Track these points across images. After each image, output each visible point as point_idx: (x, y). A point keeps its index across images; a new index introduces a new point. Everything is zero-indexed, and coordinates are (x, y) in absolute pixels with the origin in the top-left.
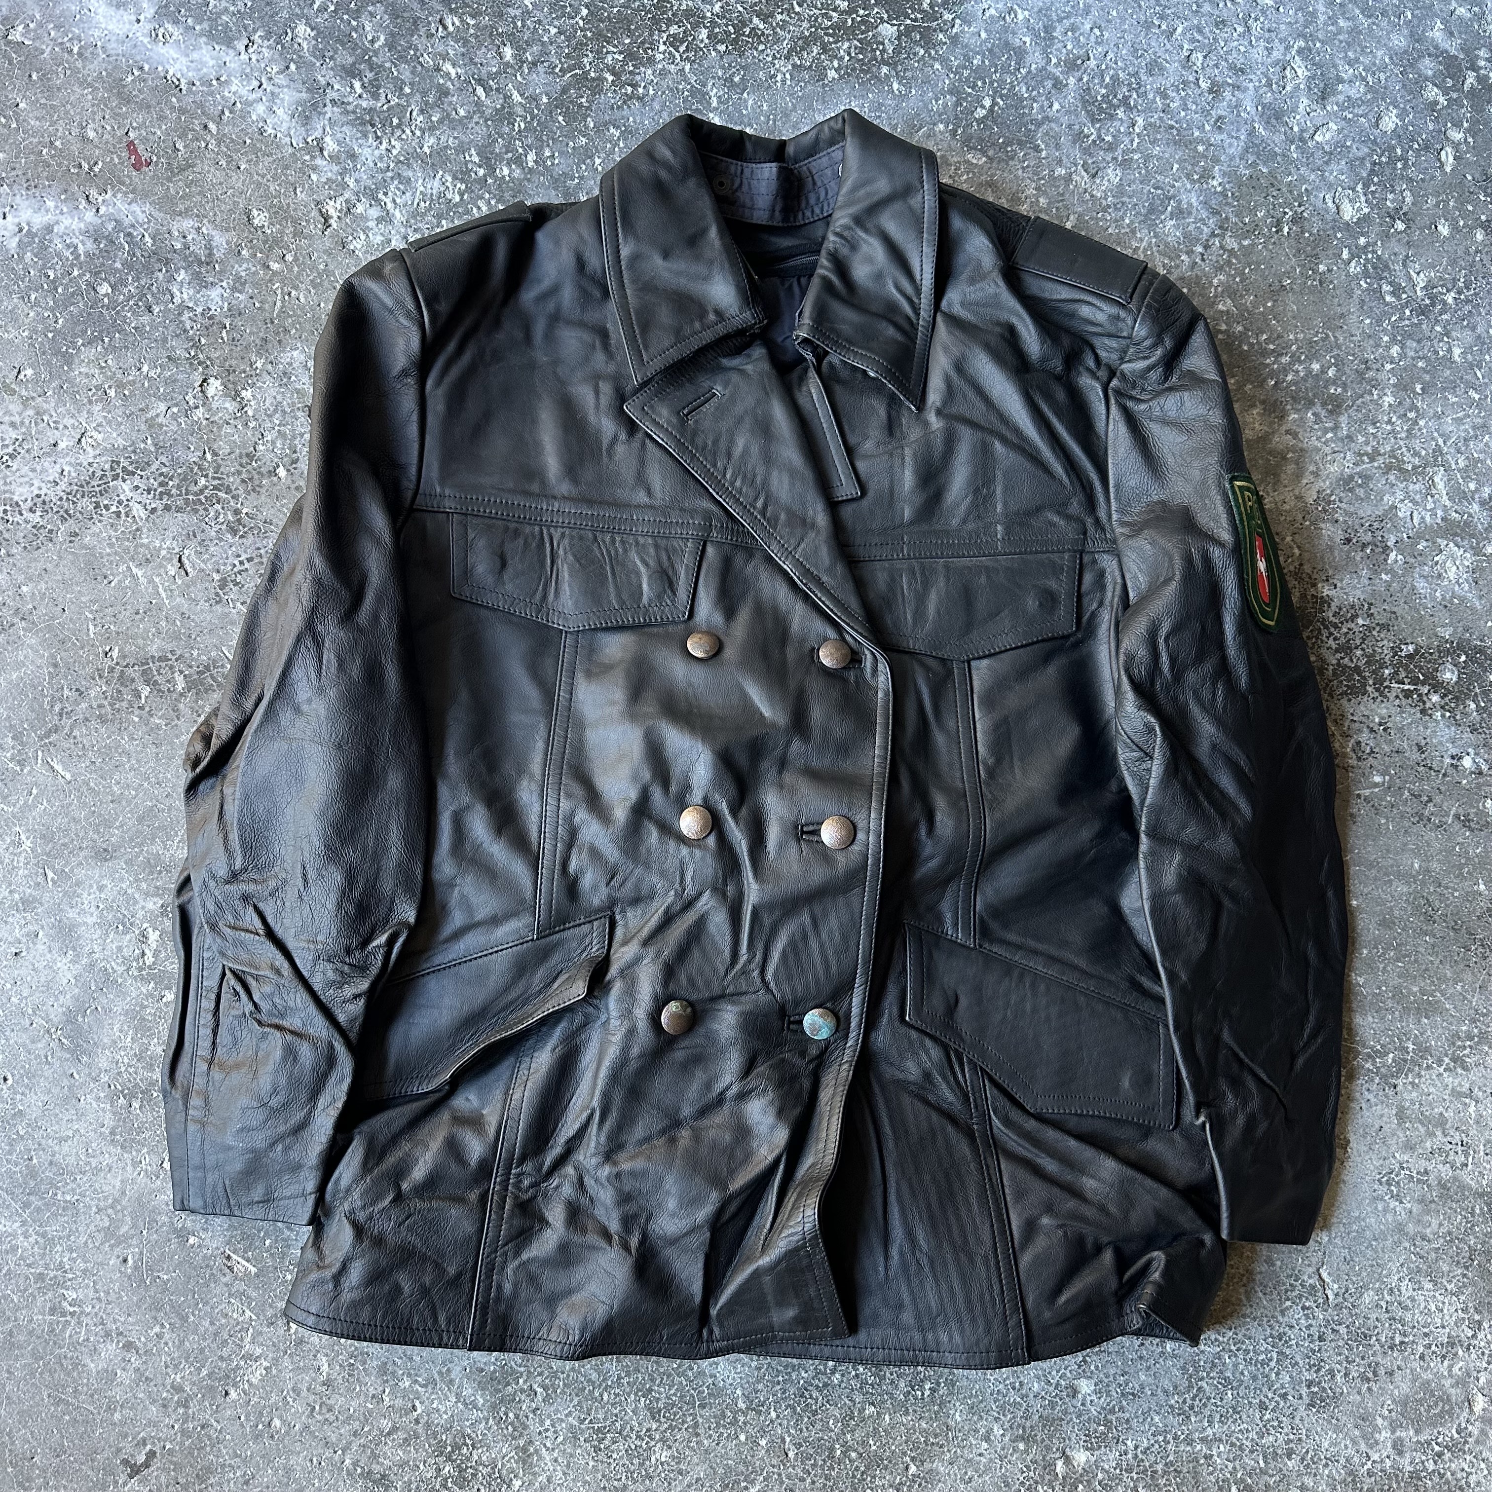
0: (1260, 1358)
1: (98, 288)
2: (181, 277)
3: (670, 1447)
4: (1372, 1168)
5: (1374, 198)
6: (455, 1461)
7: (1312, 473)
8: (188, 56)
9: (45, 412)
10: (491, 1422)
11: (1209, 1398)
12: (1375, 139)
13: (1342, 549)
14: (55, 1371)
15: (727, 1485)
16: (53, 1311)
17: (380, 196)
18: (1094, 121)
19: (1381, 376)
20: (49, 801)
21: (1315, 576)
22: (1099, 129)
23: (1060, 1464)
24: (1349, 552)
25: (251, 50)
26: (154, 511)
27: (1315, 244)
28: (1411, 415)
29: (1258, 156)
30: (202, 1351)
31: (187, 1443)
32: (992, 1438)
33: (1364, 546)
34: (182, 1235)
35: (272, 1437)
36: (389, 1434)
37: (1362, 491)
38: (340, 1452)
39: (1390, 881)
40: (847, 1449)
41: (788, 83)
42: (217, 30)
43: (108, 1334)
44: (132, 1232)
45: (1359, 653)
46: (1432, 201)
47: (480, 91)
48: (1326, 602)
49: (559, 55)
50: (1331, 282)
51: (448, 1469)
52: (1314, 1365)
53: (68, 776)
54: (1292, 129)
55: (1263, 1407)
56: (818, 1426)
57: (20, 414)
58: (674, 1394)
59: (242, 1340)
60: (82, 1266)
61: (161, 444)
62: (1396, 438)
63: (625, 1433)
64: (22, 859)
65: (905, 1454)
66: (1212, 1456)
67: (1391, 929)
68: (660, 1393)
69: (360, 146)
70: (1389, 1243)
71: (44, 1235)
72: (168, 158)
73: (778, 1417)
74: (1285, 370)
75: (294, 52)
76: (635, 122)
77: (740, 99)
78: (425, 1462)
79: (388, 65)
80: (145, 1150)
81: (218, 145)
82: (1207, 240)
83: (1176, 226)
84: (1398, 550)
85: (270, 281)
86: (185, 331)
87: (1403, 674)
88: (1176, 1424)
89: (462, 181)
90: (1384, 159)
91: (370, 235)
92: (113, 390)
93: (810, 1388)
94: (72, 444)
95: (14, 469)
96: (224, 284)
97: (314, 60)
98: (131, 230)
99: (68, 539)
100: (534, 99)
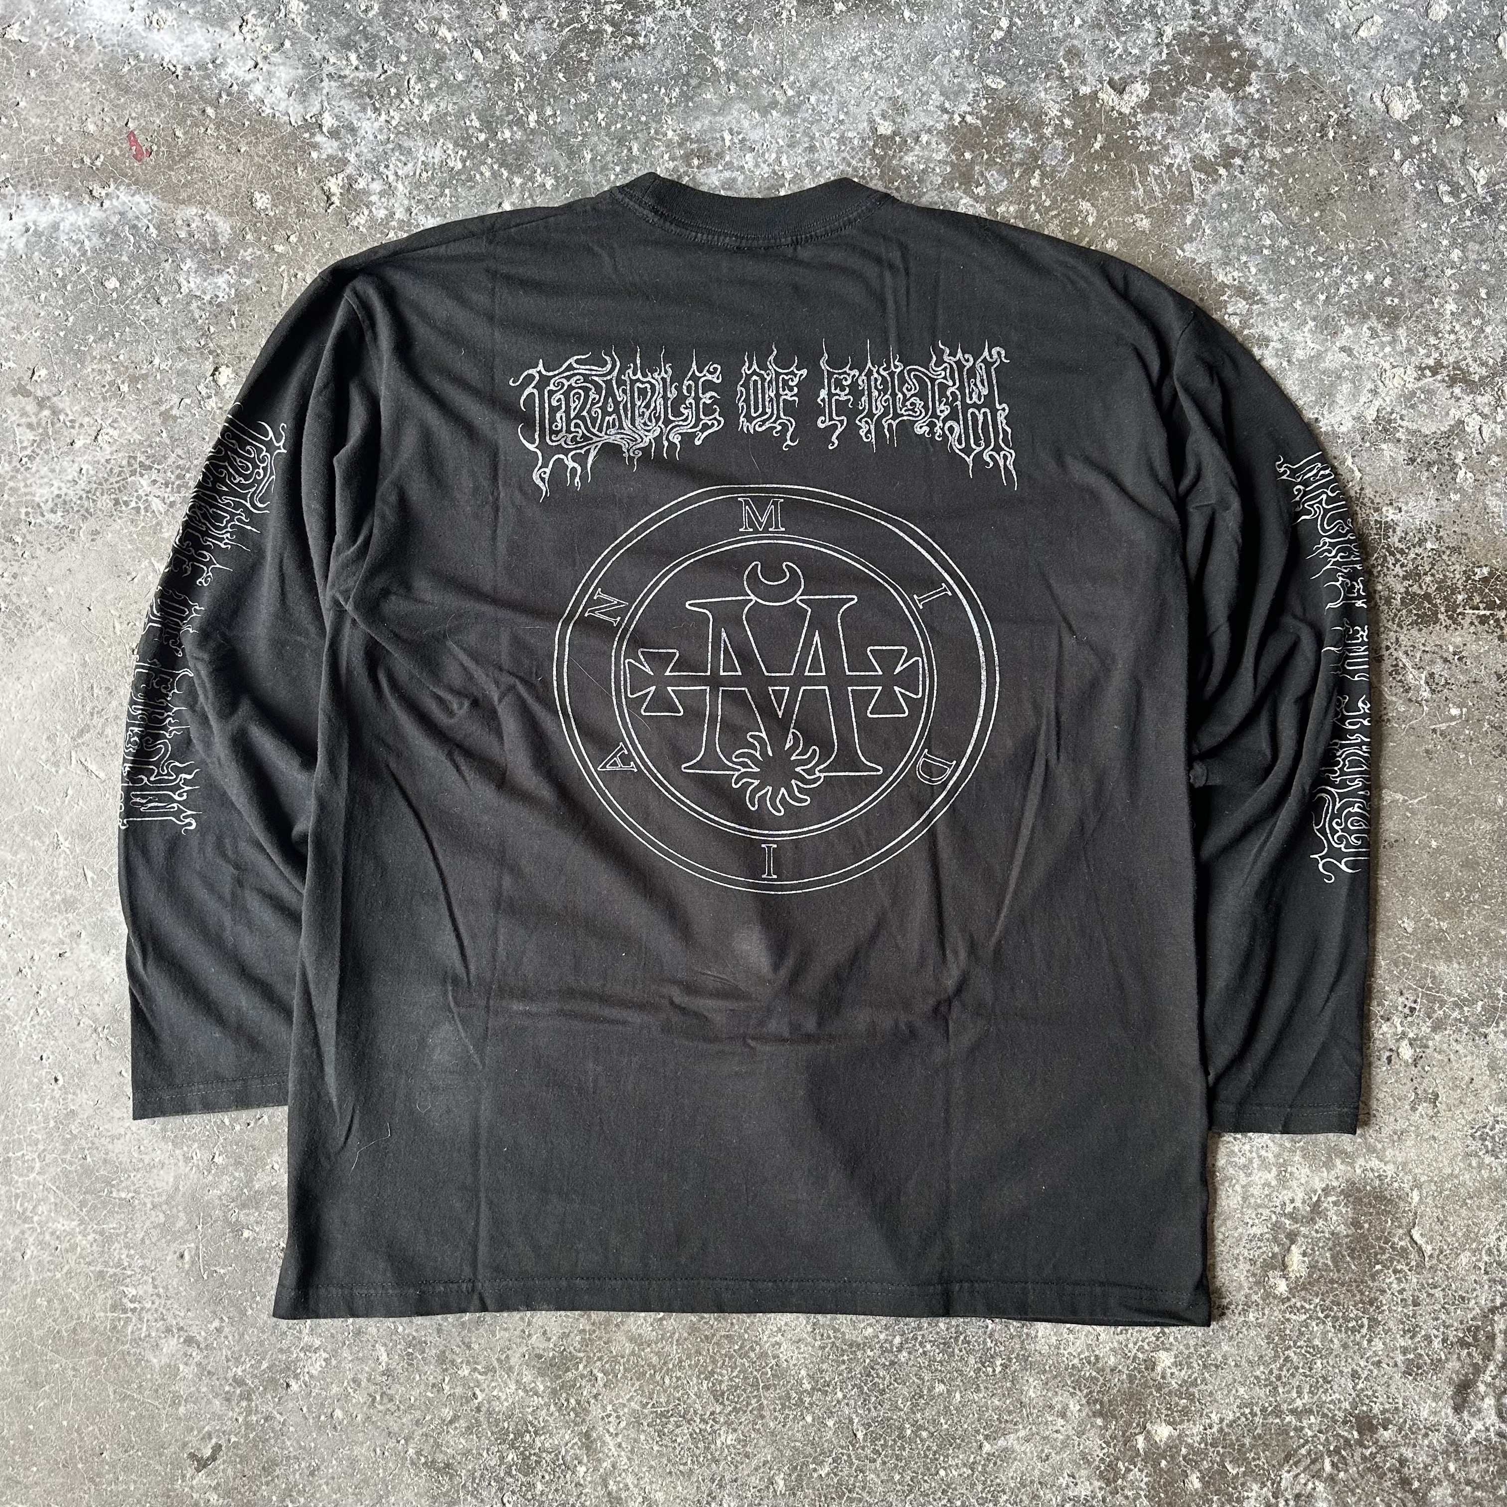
0: (1350, 1325)
1: (106, 284)
2: (188, 266)
3: (735, 1430)
4: (1463, 1122)
5: (1426, 93)
6: (518, 1448)
7: (1371, 391)
8: (182, 40)
9: (61, 411)
10: (552, 1408)
11: (1297, 1368)
12: (1425, 30)
14: (120, 1367)
15: (795, 1468)
16: (114, 1308)
17: (382, 169)
18: (1119, 33)
19: (1442, 283)
20: (85, 801)
21: (1377, 500)
22: (1125, 42)
23: (1140, 1439)
24: (1413, 472)
25: (245, 29)
26: (172, 504)
27: (1364, 146)
28: (1477, 322)
29: (1298, 56)
30: (262, 1344)
31: (251, 1436)
32: (1069, 1414)
33: (1430, 465)
34: (237, 1229)
35: (335, 1428)
36: (451, 1422)
37: (1425, 407)
38: (403, 1442)
39: (1473, 819)
40: (918, 1428)
41: (794, 19)
42: (210, 13)
43: (168, 1330)
44: (187, 1227)
45: (1428, 579)
46: (1490, 92)
47: (477, 54)
48: (1389, 527)
49: (556, 10)
51: (511, 1456)
52: (1409, 1331)
53: (102, 775)
54: (1333, 25)
55: (1355, 1375)
56: (887, 1405)
57: (36, 415)
58: (737, 1377)
59: (300, 1332)
60: (140, 1262)
61: (177, 436)
62: (1460, 349)
63: (689, 1417)
64: (61, 860)
65: (978, 1432)
66: (1302, 1428)
67: (1474, 870)
68: (722, 1375)
69: (359, 119)
70: (1485, 1201)
71: (102, 1233)
72: (169, 147)
73: (845, 1397)
75: (288, 29)
76: (637, 73)
77: (744, 40)
78: (488, 1450)
79: (383, 34)
80: (196, 1145)
81: (218, 129)
82: (1246, 152)
84: (1467, 467)
85: (276, 263)
86: (195, 320)
87: (1477, 599)
88: (1262, 1395)
89: (463, 147)
90: (1435, 51)
91: (373, 209)
92: (126, 385)
93: (877, 1367)
94: (88, 442)
95: (34, 470)
96: (231, 270)
97: (308, 35)
98: (136, 222)
99: (90, 538)
100: (532, 57)
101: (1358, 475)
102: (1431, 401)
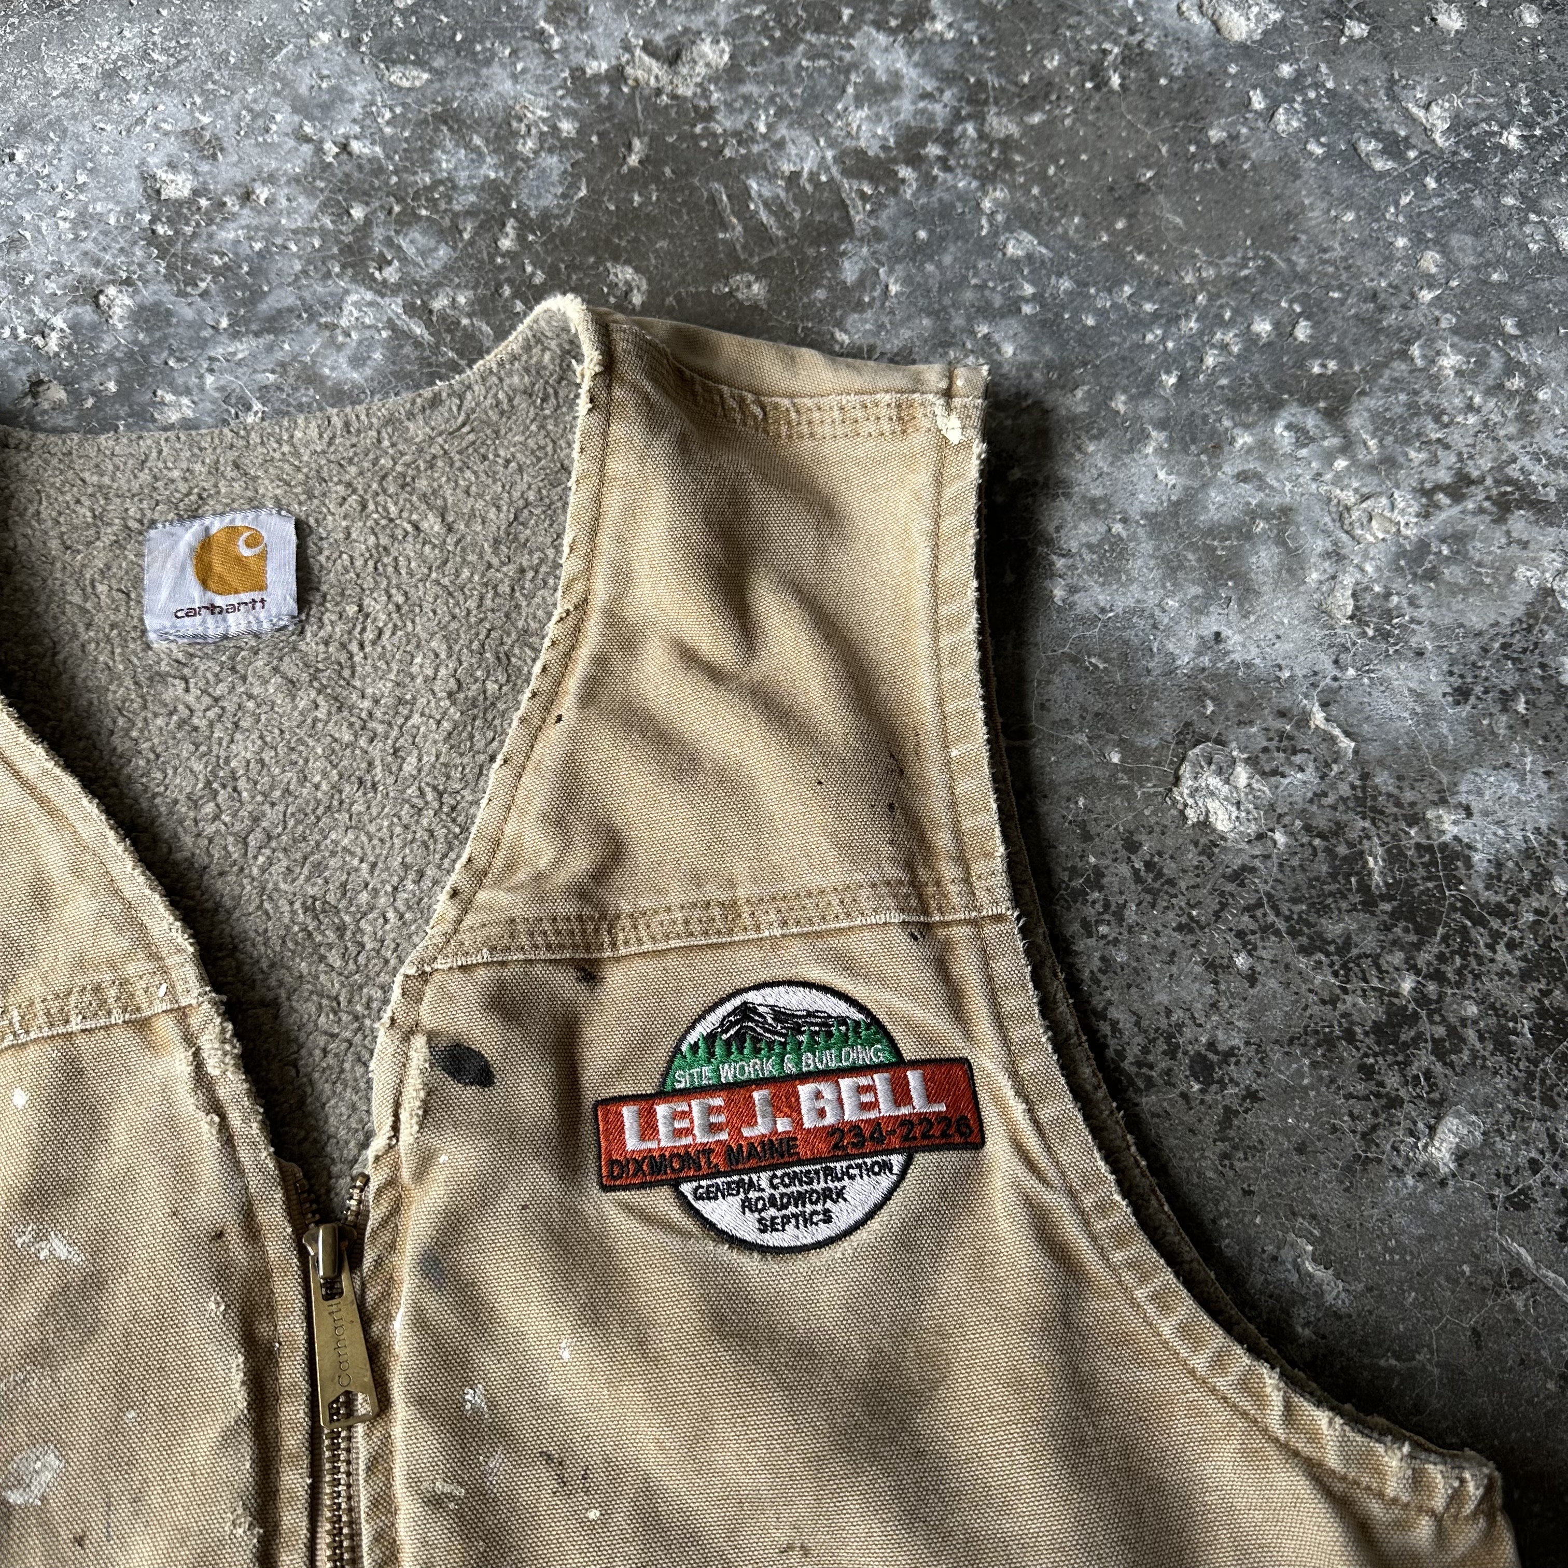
101: (1346, 744)
102: (1466, 557)
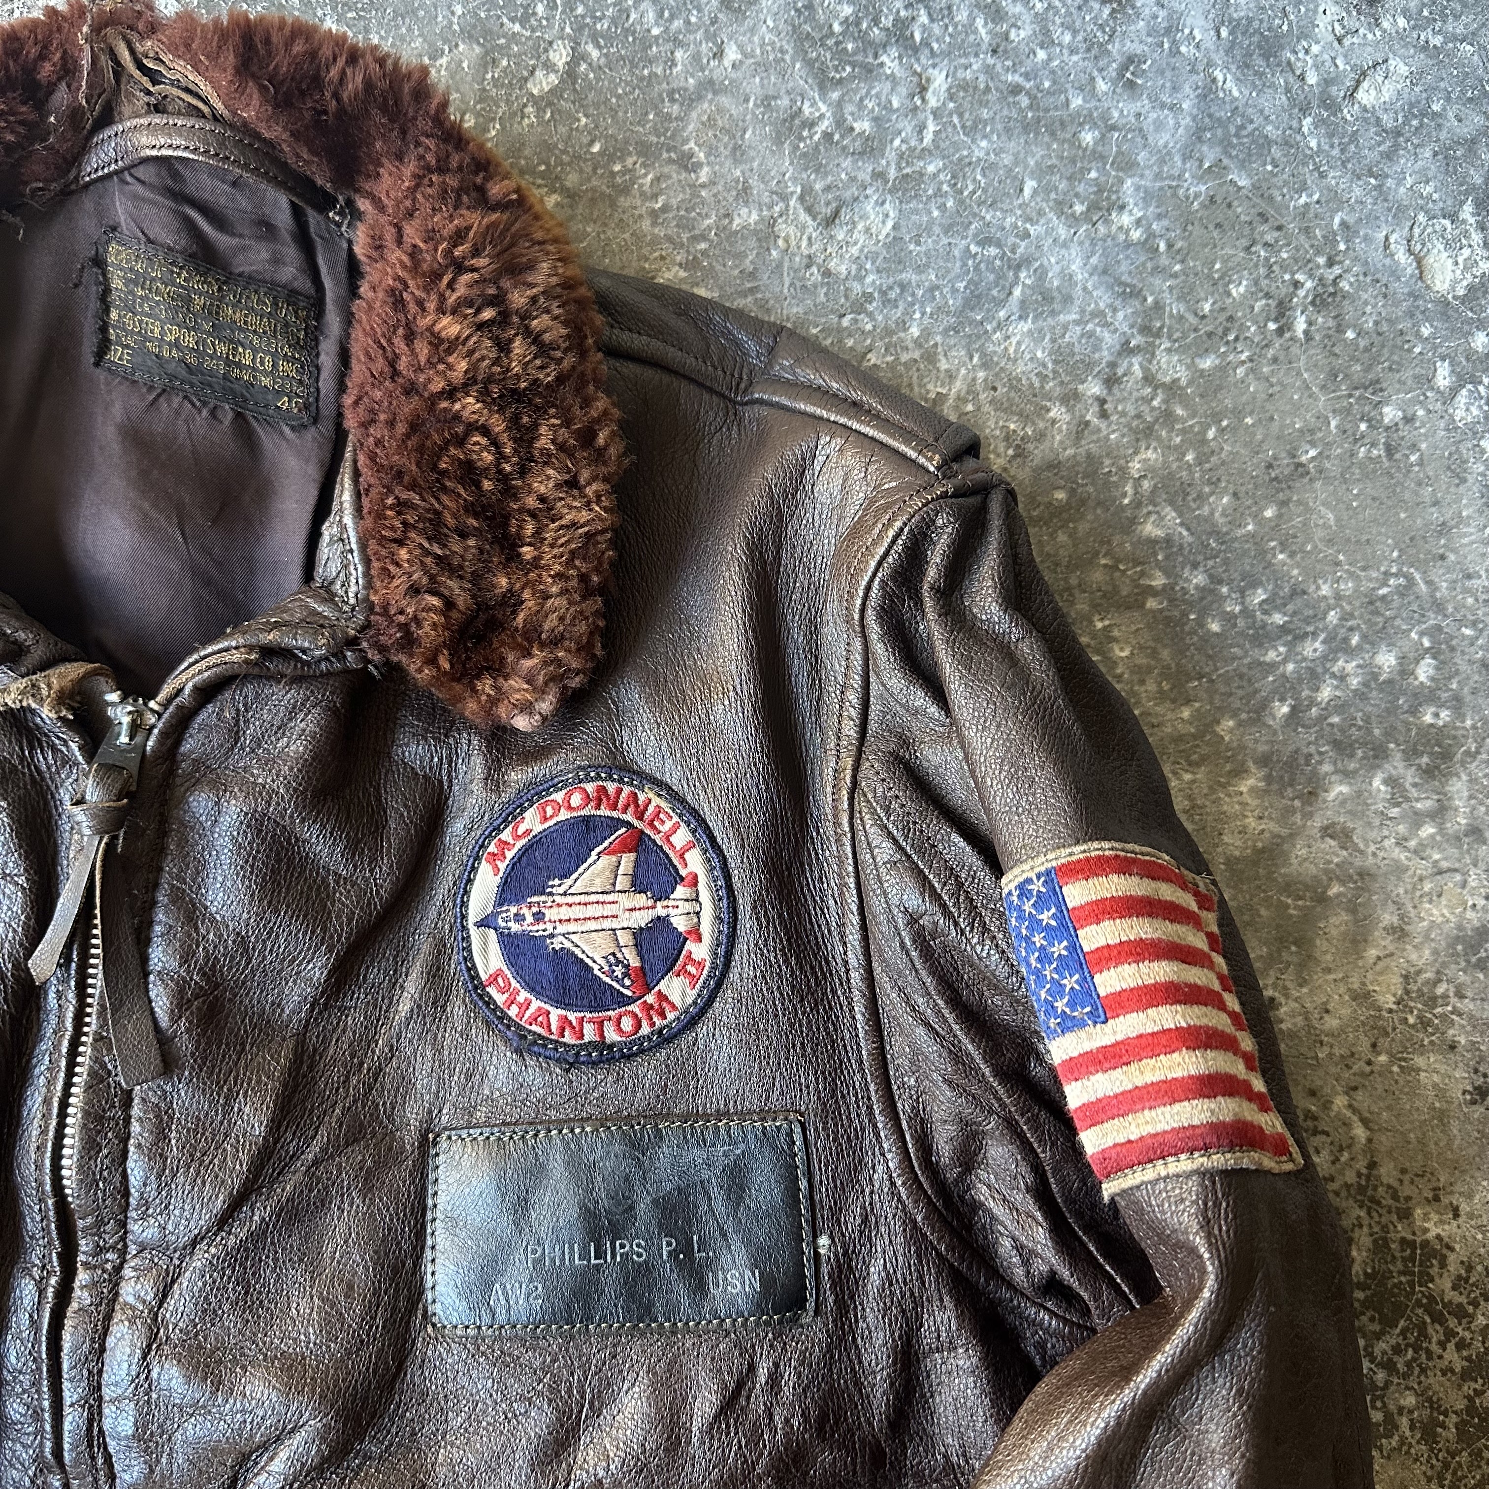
13: (1467, 1118)
50: (1414, 447)
74: (1312, 672)
83: (1037, 336)
